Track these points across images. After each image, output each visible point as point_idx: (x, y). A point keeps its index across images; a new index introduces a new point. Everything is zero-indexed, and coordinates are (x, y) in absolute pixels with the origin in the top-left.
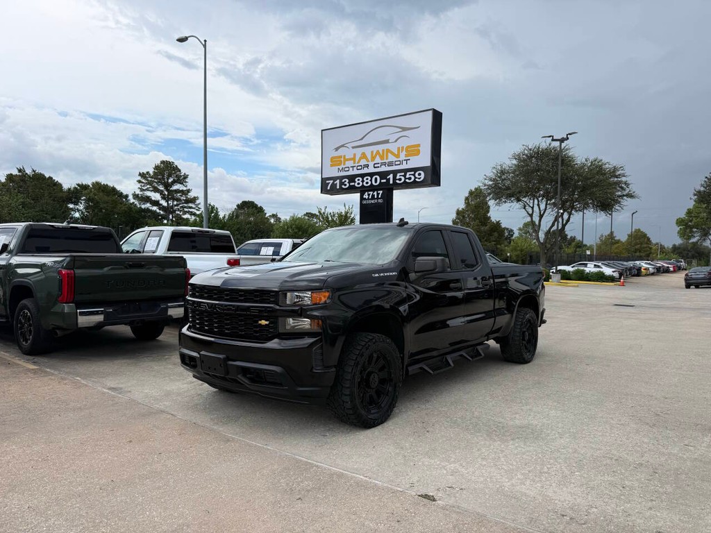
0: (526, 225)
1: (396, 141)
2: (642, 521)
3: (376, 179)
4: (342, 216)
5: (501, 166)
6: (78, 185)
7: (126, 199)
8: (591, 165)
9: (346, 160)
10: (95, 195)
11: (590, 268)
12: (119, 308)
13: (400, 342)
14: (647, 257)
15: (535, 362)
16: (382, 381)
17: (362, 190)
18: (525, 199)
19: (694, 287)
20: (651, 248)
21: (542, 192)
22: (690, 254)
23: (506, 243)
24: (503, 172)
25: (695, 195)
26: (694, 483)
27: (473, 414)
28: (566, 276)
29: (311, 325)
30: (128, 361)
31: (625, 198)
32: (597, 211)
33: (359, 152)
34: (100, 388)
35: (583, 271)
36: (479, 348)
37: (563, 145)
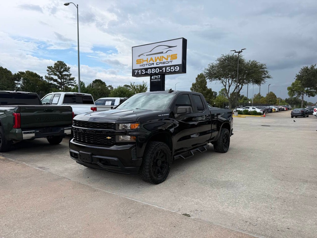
0: (222, 90)
1: (166, 52)
2: (280, 224)
3: (157, 70)
4: (141, 86)
5: (212, 64)
6: (19, 72)
7: (42, 79)
8: (251, 64)
9: (143, 61)
10: (27, 77)
11: (251, 109)
12: (41, 130)
13: (170, 145)
14: (274, 104)
15: (229, 152)
16: (163, 162)
17: (151, 75)
18: (223, 79)
19: (295, 117)
20: (276, 100)
21: (230, 76)
22: (293, 103)
23: (214, 98)
24: (213, 67)
25: (296, 77)
26: (301, 206)
27: (204, 176)
28: (240, 113)
29: (130, 139)
30: (47, 154)
31: (266, 78)
32: (254, 84)
33: (149, 57)
34: (34, 167)
35: (248, 110)
36: (205, 147)
37: (240, 54)
